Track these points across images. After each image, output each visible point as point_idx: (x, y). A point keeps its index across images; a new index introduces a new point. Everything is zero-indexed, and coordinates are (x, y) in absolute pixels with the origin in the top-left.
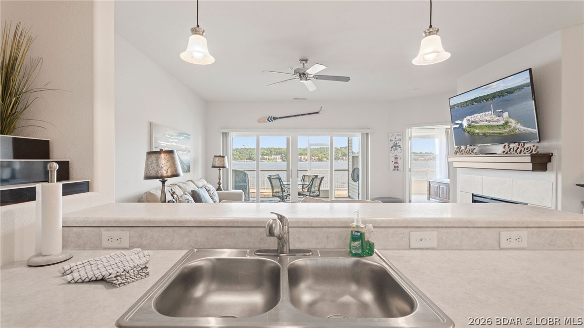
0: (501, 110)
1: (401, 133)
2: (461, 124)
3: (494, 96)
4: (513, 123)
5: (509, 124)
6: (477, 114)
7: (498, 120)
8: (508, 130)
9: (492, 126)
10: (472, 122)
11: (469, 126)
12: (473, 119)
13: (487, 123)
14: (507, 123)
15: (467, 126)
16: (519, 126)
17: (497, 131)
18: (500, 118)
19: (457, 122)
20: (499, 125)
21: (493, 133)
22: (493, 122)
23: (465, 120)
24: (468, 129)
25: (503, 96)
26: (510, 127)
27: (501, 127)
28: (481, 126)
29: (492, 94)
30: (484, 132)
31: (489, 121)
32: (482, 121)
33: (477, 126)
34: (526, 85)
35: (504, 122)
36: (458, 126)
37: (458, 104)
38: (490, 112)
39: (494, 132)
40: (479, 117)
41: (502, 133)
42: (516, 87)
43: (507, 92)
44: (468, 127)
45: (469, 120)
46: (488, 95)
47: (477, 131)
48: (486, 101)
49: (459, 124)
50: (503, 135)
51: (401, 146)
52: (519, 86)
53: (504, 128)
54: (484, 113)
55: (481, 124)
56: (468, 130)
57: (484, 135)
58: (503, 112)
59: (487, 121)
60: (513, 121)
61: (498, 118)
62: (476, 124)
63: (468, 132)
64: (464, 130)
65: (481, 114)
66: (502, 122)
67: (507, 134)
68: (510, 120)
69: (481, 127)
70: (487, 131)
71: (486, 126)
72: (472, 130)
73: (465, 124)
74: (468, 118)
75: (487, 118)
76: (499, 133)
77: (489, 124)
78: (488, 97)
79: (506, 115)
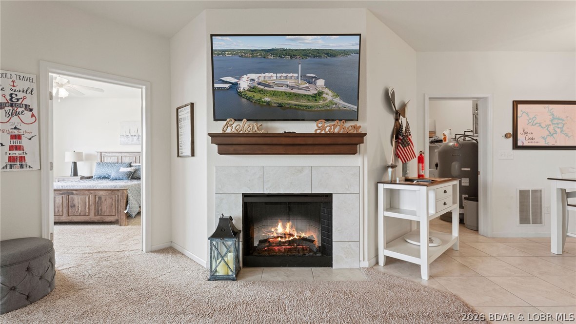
0: (314, 75)
1: (34, 77)
2: (236, 84)
3: (306, 54)
4: (329, 95)
5: (324, 95)
6: (271, 74)
7: (307, 87)
8: (321, 103)
9: (296, 95)
10: (259, 84)
11: (252, 89)
12: (261, 80)
13: (288, 90)
14: (320, 94)
15: (247, 88)
16: (337, 100)
17: (304, 102)
18: (311, 86)
19: (224, 79)
20: (308, 96)
21: (296, 105)
22: (299, 89)
23: (245, 77)
24: (250, 94)
25: (320, 57)
26: (324, 99)
27: (310, 98)
28: (275, 91)
29: (304, 50)
30: (280, 101)
31: (292, 88)
32: (278, 85)
33: (268, 92)
34: (354, 52)
35: (316, 92)
36: (227, 86)
37: (235, 50)
38: (296, 75)
39: (297, 103)
40: (275, 78)
41: (311, 107)
42: (341, 50)
43: (327, 54)
44: (249, 90)
45: (253, 80)
46: (296, 50)
47: (267, 99)
48: (291, 58)
49: (230, 83)
50: (313, 109)
51: (34, 106)
52: (345, 50)
53: (316, 100)
54: (284, 75)
55: (276, 88)
56: (249, 96)
57: (280, 106)
58: (317, 79)
59: (287, 86)
60: (330, 93)
61: (307, 85)
62: (266, 88)
63: (249, 99)
64: (240, 94)
65: (279, 75)
66: (313, 92)
67: (318, 109)
68: (326, 90)
69: (274, 94)
70: (285, 101)
71: (286, 93)
72: (257, 96)
73: (244, 84)
74: (253, 76)
75: (288, 82)
76: (306, 106)
77: (290, 91)
78: (294, 54)
79: (321, 83)
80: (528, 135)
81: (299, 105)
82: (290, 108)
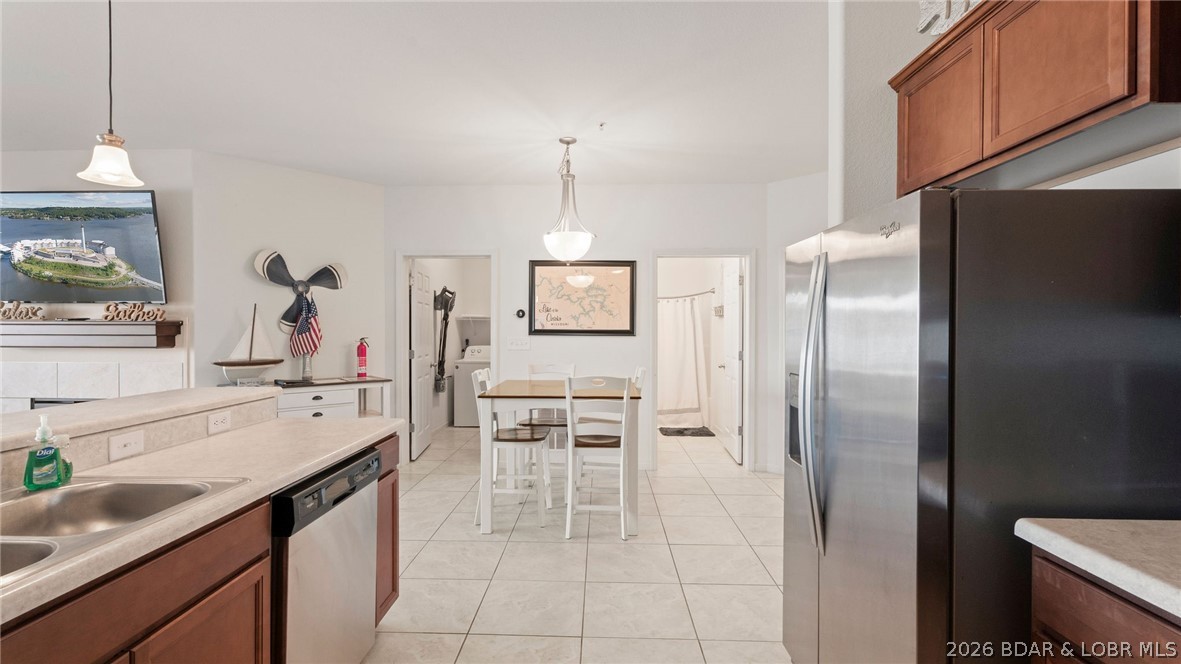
0: (101, 242)
3: (89, 214)
4: (122, 268)
5: (117, 268)
6: (49, 240)
7: (95, 258)
8: (114, 278)
9: (82, 268)
10: (37, 253)
11: (29, 260)
12: (38, 248)
13: (71, 261)
14: (111, 266)
15: (22, 259)
16: (133, 274)
17: (92, 278)
18: (100, 256)
20: (97, 269)
21: (83, 281)
22: (85, 259)
23: (18, 246)
24: (26, 267)
25: (105, 217)
26: (118, 274)
27: (100, 272)
28: (57, 263)
29: (86, 209)
30: (64, 276)
31: (76, 258)
32: (59, 255)
33: (48, 263)
34: (147, 211)
35: (106, 264)
38: (79, 241)
39: (85, 278)
40: (54, 246)
41: (103, 284)
42: (128, 209)
43: (113, 214)
44: (25, 262)
45: (28, 248)
46: (76, 209)
47: (48, 273)
48: (71, 219)
50: (105, 286)
52: (134, 209)
53: (107, 275)
54: (65, 241)
55: (57, 259)
56: (25, 269)
57: (65, 282)
58: (105, 246)
59: (71, 256)
60: (124, 265)
61: (94, 255)
62: (45, 259)
63: (26, 273)
64: (15, 267)
65: (59, 241)
66: (102, 264)
67: (111, 286)
68: (118, 262)
69: (56, 266)
70: (70, 276)
71: (70, 265)
72: (36, 269)
73: (18, 253)
74: (27, 243)
75: (72, 251)
76: (97, 283)
77: (75, 262)
78: (75, 213)
79: (110, 251)
80: (551, 313)
81: (87, 282)
82: (77, 285)
